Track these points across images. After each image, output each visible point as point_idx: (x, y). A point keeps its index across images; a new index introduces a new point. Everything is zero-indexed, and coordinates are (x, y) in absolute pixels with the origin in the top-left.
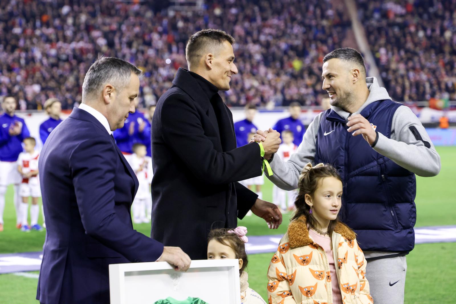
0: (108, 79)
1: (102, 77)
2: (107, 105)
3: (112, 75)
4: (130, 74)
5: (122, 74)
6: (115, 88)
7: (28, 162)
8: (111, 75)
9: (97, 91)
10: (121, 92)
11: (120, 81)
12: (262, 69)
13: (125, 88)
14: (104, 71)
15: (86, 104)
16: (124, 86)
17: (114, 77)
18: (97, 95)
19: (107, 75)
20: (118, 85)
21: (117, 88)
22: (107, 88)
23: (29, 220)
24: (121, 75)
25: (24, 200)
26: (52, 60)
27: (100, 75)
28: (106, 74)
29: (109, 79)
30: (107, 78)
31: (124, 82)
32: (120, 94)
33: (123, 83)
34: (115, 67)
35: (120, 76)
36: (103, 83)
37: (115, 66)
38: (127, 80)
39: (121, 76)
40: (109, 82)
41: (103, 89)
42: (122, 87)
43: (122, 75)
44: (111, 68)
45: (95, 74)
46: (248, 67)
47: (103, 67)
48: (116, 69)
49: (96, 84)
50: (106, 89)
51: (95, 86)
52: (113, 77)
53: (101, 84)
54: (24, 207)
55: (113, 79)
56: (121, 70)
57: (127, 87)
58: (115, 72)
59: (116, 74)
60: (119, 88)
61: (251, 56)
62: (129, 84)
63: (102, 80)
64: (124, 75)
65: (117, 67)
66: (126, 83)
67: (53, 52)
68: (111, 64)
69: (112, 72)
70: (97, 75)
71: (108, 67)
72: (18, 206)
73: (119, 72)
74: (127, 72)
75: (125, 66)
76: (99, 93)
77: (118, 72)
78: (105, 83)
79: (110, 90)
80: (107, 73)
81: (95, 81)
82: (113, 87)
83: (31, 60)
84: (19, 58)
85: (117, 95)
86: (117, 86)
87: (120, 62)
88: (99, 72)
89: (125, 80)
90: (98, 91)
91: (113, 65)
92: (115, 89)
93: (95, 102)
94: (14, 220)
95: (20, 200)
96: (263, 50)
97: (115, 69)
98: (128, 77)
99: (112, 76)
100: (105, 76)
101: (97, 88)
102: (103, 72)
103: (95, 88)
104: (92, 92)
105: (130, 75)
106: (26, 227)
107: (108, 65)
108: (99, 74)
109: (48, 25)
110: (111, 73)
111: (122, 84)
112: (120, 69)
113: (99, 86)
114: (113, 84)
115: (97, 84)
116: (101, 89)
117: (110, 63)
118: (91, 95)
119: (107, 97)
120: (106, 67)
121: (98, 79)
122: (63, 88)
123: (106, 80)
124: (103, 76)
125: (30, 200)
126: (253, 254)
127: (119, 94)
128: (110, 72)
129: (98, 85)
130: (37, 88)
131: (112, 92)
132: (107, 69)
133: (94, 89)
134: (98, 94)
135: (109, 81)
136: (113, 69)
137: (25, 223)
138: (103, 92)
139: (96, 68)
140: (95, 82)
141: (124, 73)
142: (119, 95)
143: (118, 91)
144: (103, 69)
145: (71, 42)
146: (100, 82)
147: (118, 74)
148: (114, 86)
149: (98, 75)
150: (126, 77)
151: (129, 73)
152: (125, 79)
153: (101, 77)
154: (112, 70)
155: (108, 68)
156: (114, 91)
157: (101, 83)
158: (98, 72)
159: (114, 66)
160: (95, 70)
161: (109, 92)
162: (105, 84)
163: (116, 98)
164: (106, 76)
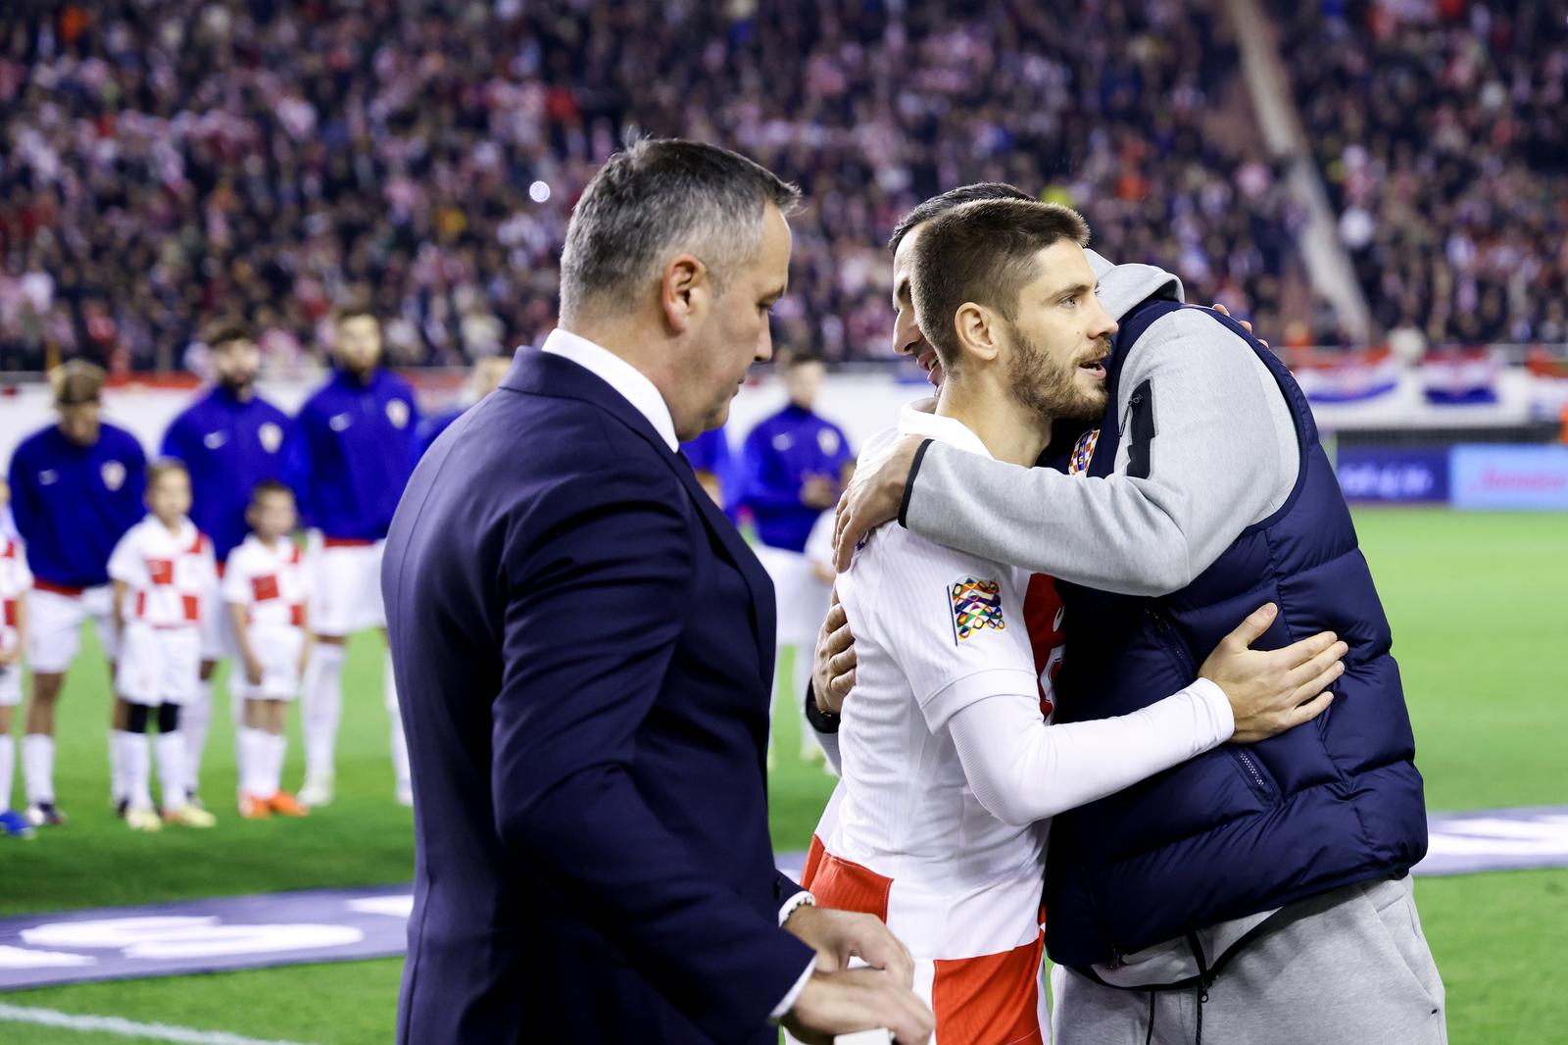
0: (677, 234)
1: (655, 225)
2: (673, 341)
3: (692, 218)
4: (762, 207)
5: (734, 209)
6: (707, 267)
8: (688, 215)
9: (634, 280)
10: (729, 286)
11: (726, 238)
13: (743, 265)
14: (661, 201)
15: (580, 331)
16: (742, 260)
17: (702, 224)
18: (633, 299)
19: (675, 217)
20: (719, 256)
21: (715, 269)
22: (679, 269)
24: (730, 213)
26: (104, 180)
27: (647, 218)
28: (672, 215)
29: (681, 234)
30: (675, 229)
31: (741, 241)
32: (726, 289)
33: (737, 246)
34: (703, 184)
35: (727, 220)
36: (659, 251)
37: (705, 178)
38: (751, 234)
39: (731, 219)
40: (681, 245)
41: (660, 274)
42: (733, 262)
43: (734, 215)
44: (688, 186)
45: (623, 214)
46: (857, 213)
47: (655, 184)
48: (710, 191)
49: (628, 254)
50: (674, 272)
51: (624, 262)
52: (699, 224)
53: (653, 255)
55: (699, 233)
56: (728, 194)
57: (752, 263)
58: (707, 205)
59: (708, 214)
60: (722, 267)
61: (867, 174)
62: (759, 249)
63: (654, 236)
64: (739, 214)
65: (712, 185)
66: (749, 246)
67: (107, 150)
68: (688, 170)
69: (692, 204)
70: (633, 216)
71: (677, 183)
73: (720, 204)
74: (749, 201)
75: (737, 176)
76: (643, 289)
77: (718, 205)
78: (668, 250)
79: (688, 276)
80: (671, 207)
81: (625, 244)
82: (701, 267)
83: (20, 178)
85: (716, 296)
86: (715, 260)
87: (717, 160)
88: (641, 205)
89: (743, 237)
90: (636, 281)
91: (694, 175)
92: (708, 273)
93: (623, 326)
96: (912, 150)
97: (704, 191)
98: (754, 222)
99: (695, 222)
100: (667, 223)
101: (633, 269)
102: (658, 206)
103: (625, 270)
104: (613, 287)
105: (761, 212)
107: (674, 176)
108: (639, 214)
109: (85, 47)
110: (688, 205)
111: (733, 253)
112: (723, 192)
113: (642, 265)
114: (701, 254)
115: (634, 253)
116: (653, 273)
117: (681, 166)
118: (603, 299)
119: (677, 306)
120: (669, 182)
121: (638, 233)
122: (143, 289)
123: (671, 237)
124: (657, 222)
127: (724, 292)
128: (687, 203)
129: (639, 257)
130: (39, 288)
131: (695, 285)
132: (672, 191)
133: (622, 277)
134: (638, 294)
135: (680, 241)
136: (698, 194)
138: (660, 288)
139: (626, 186)
140: (627, 247)
141: (740, 208)
142: (723, 297)
143: (719, 284)
144: (655, 192)
145: (173, 112)
146: (644, 244)
147: (719, 213)
148: (705, 260)
149: (636, 219)
150: (748, 221)
151: (758, 204)
152: (745, 231)
153: (650, 224)
154: (693, 196)
155: (675, 188)
156: (705, 281)
157: (651, 250)
158: (637, 205)
159: (697, 177)
160: (624, 194)
161: (685, 287)
162: (670, 254)
163: (712, 310)
164: (671, 220)
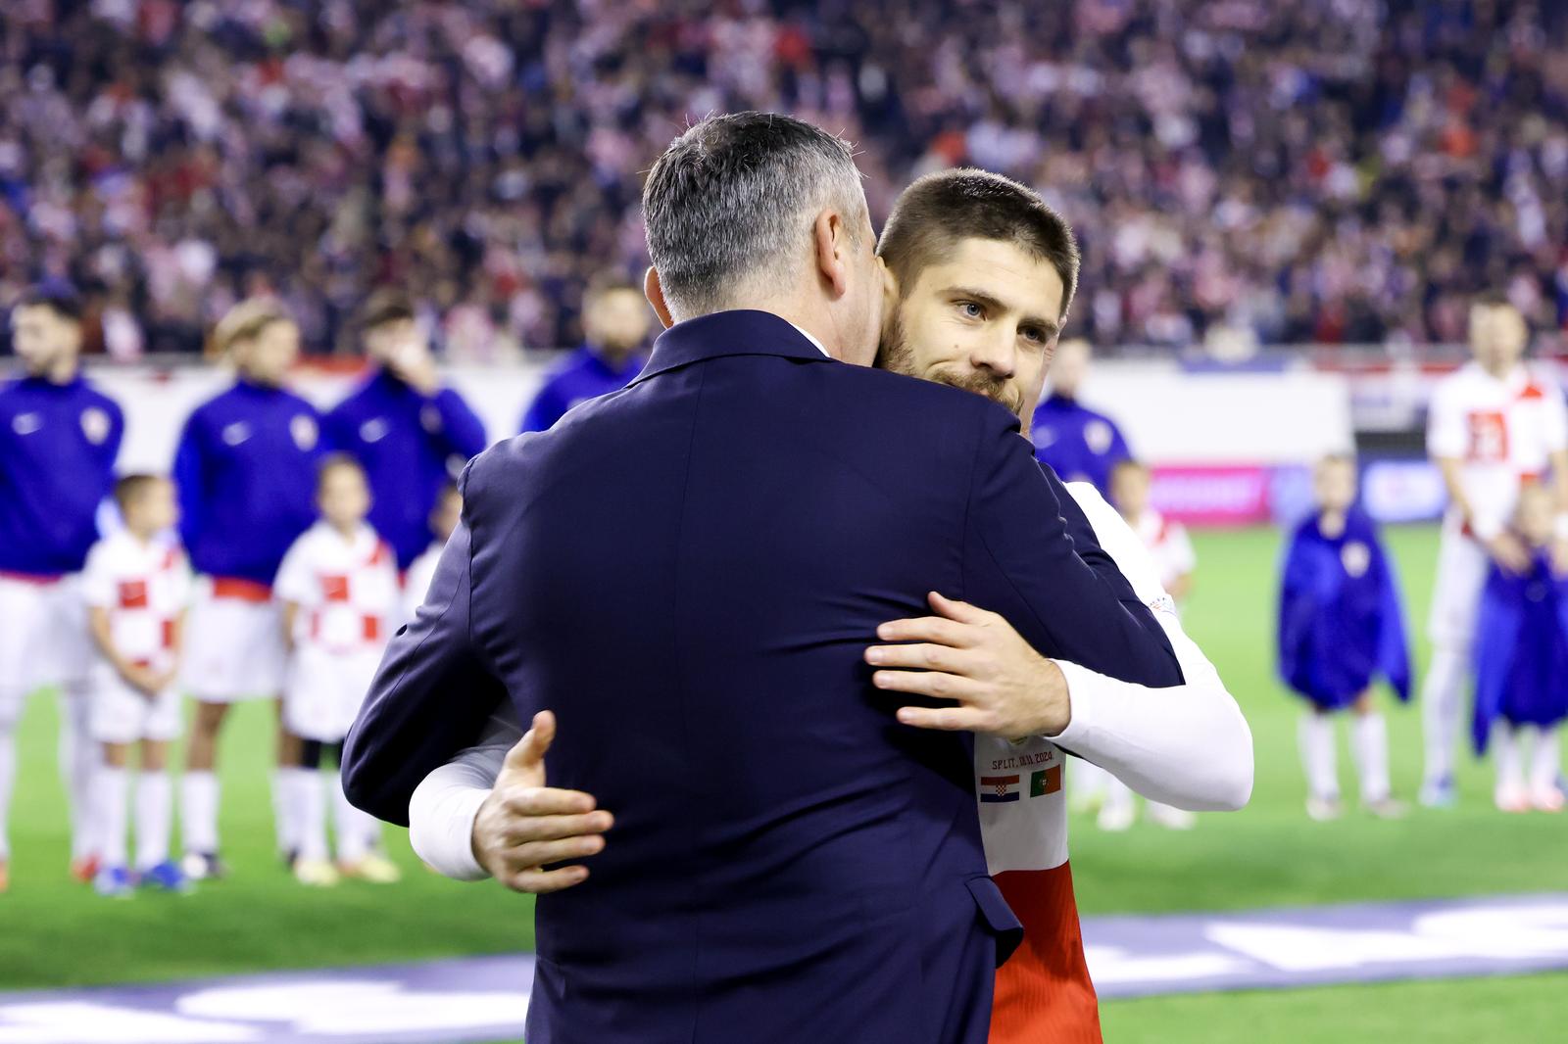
7: (141, 586)
12: (1195, 182)
23: (132, 842)
25: (111, 754)
26: (271, 134)
46: (1133, 170)
54: (112, 787)
61: (1145, 125)
67: (273, 100)
72: (81, 780)
83: (173, 134)
84: (118, 129)
94: (63, 843)
95: (94, 753)
96: (1201, 98)
106: (120, 875)
122: (313, 260)
125: (132, 756)
126: (1128, 995)
130: (195, 260)
137: (113, 854)
